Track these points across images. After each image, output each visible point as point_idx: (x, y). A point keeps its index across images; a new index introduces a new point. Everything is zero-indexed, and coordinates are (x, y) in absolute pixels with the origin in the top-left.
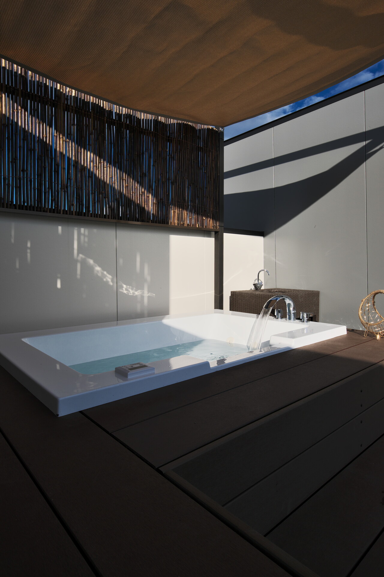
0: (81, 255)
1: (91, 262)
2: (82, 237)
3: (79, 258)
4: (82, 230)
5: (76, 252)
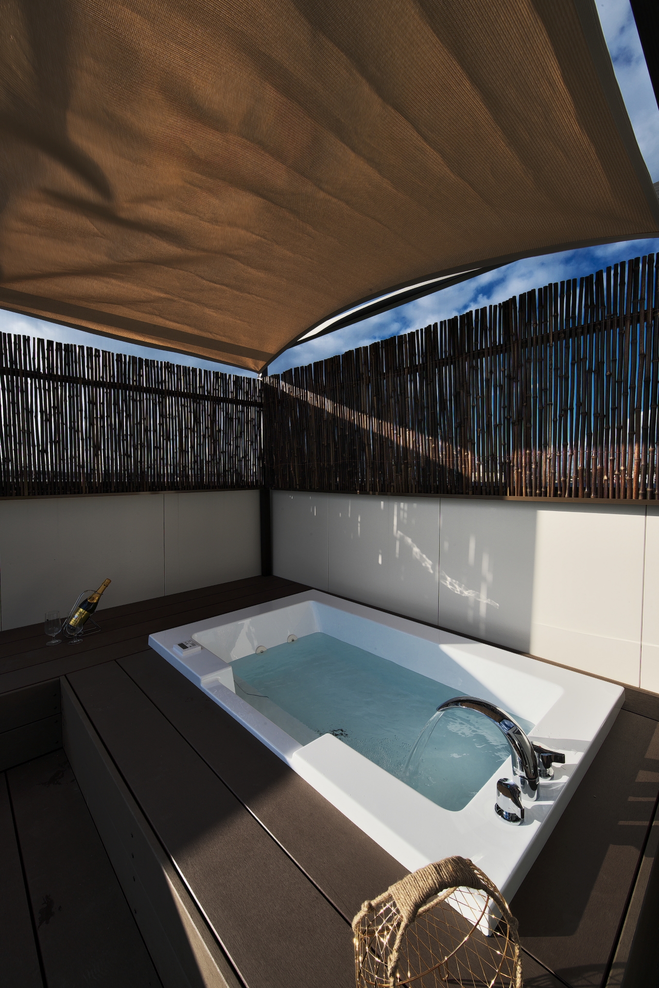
0: (400, 533)
1: (410, 541)
2: (402, 512)
3: (399, 536)
4: (402, 504)
5: (395, 528)
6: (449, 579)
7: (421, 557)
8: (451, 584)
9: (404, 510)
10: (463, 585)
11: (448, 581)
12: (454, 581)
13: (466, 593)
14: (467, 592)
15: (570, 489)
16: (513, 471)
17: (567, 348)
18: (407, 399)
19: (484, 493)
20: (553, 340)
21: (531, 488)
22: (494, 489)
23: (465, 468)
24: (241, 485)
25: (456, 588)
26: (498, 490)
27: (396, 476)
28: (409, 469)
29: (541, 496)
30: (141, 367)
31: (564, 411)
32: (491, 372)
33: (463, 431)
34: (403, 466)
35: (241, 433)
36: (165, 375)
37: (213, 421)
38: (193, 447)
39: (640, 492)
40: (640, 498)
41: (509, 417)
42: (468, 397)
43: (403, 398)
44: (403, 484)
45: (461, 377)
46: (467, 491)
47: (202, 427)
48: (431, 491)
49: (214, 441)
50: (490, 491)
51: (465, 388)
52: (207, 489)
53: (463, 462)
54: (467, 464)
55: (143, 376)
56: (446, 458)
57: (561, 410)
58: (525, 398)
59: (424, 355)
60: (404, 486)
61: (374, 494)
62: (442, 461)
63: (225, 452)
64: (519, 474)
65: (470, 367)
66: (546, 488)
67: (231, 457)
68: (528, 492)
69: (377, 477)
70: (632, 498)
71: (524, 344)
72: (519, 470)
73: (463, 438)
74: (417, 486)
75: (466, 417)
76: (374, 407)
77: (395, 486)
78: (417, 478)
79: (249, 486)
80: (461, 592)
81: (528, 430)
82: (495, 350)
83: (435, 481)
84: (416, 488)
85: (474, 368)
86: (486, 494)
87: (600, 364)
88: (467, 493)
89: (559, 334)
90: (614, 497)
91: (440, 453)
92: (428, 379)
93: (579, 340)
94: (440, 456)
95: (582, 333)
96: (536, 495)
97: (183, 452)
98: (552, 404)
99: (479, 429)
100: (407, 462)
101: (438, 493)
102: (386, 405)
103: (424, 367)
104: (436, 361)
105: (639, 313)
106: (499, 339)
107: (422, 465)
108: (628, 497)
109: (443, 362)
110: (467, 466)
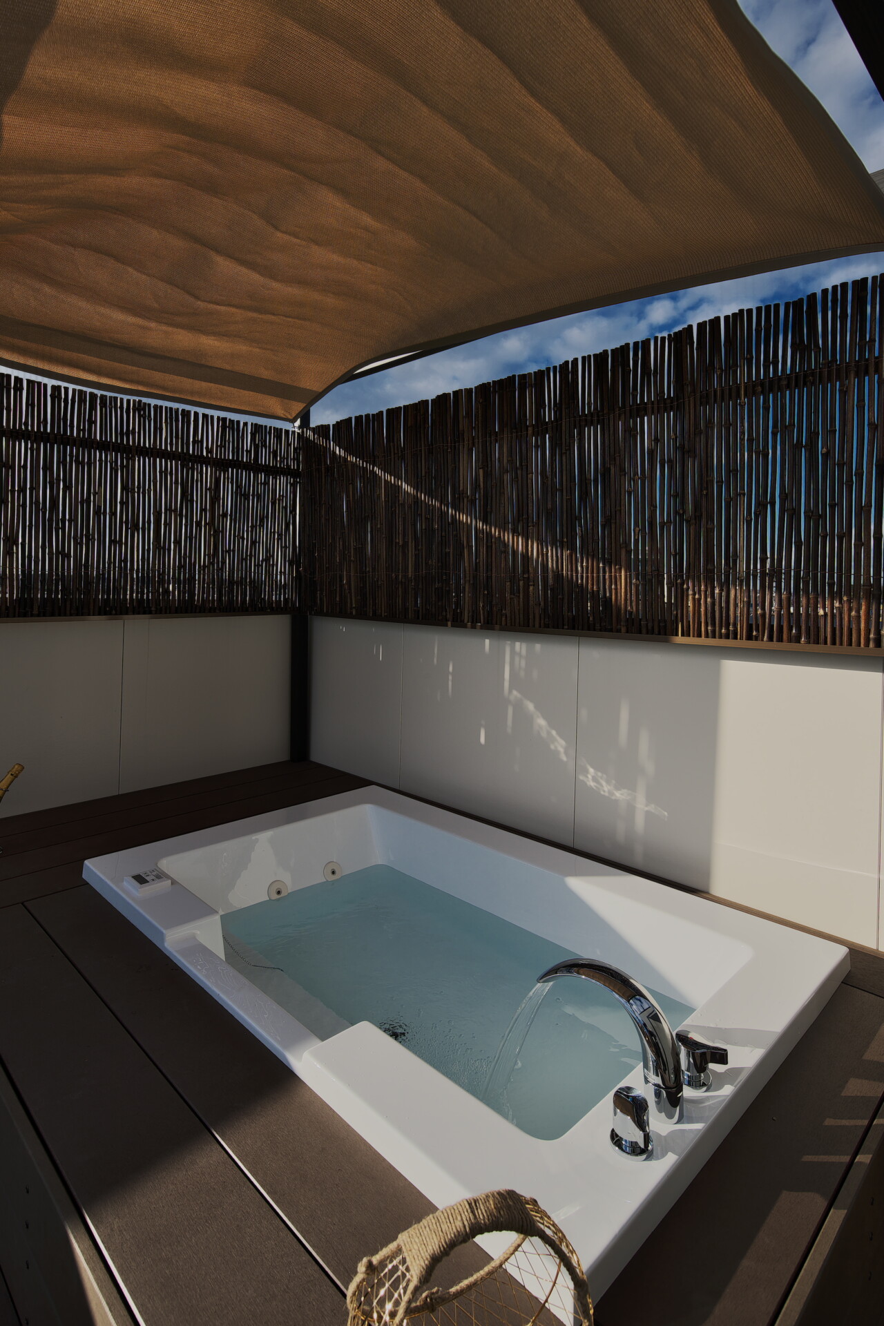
0: (515, 693)
1: (530, 706)
2: (517, 659)
3: (512, 698)
4: (518, 644)
5: (506, 684)
6: (591, 770)
7: (549, 733)
8: (594, 779)
9: (520, 655)
10: (614, 782)
11: (590, 777)
12: (600, 774)
13: (618, 795)
14: (619, 792)
15: (771, 627)
16: (688, 595)
17: (766, 409)
18: (530, 476)
19: (644, 630)
20: (746, 395)
21: (714, 625)
22: (659, 626)
23: (616, 589)
24: (258, 607)
25: (603, 786)
26: (665, 626)
27: (510, 598)
28: (531, 588)
29: (729, 638)
30: (93, 407)
31: (762, 506)
32: (657, 440)
33: (613, 529)
34: (521, 583)
35: (262, 520)
36: (134, 422)
37: (215, 499)
38: (177, 542)
39: (872, 636)
40: (871, 645)
41: (681, 512)
42: (623, 477)
43: (524, 473)
44: (521, 612)
45: (612, 445)
46: (619, 627)
47: (197, 507)
48: (563, 625)
49: (215, 531)
50: (653, 627)
51: (618, 462)
52: (200, 612)
53: (613, 581)
54: (618, 583)
55: (95, 422)
56: (587, 573)
57: (758, 504)
58: (705, 484)
59: (558, 407)
60: (521, 616)
61: (474, 627)
62: (582, 577)
63: (234, 551)
64: (696, 602)
65: (625, 431)
66: (735, 625)
67: (242, 559)
68: (709, 631)
69: (481, 600)
70: (860, 646)
71: (705, 399)
72: (697, 596)
73: (613, 545)
74: (542, 616)
75: (618, 508)
76: (479, 486)
77: (508, 615)
78: (542, 603)
79: (272, 609)
80: (610, 792)
81: (709, 532)
82: (661, 406)
83: (570, 609)
84: (540, 620)
85: (631, 433)
86: (647, 633)
87: (813, 436)
88: (619, 631)
89: (754, 386)
90: (834, 643)
91: (579, 564)
92: (561, 446)
93: (783, 397)
94: (579, 568)
95: (788, 387)
96: (721, 637)
97: (160, 547)
98: (744, 494)
99: (637, 529)
100: (529, 578)
101: (574, 628)
102: (498, 484)
103: (556, 427)
104: (574, 417)
105: (867, 360)
106: (668, 390)
107: (550, 582)
108: (853, 644)
109: (586, 420)
110: (619, 587)
